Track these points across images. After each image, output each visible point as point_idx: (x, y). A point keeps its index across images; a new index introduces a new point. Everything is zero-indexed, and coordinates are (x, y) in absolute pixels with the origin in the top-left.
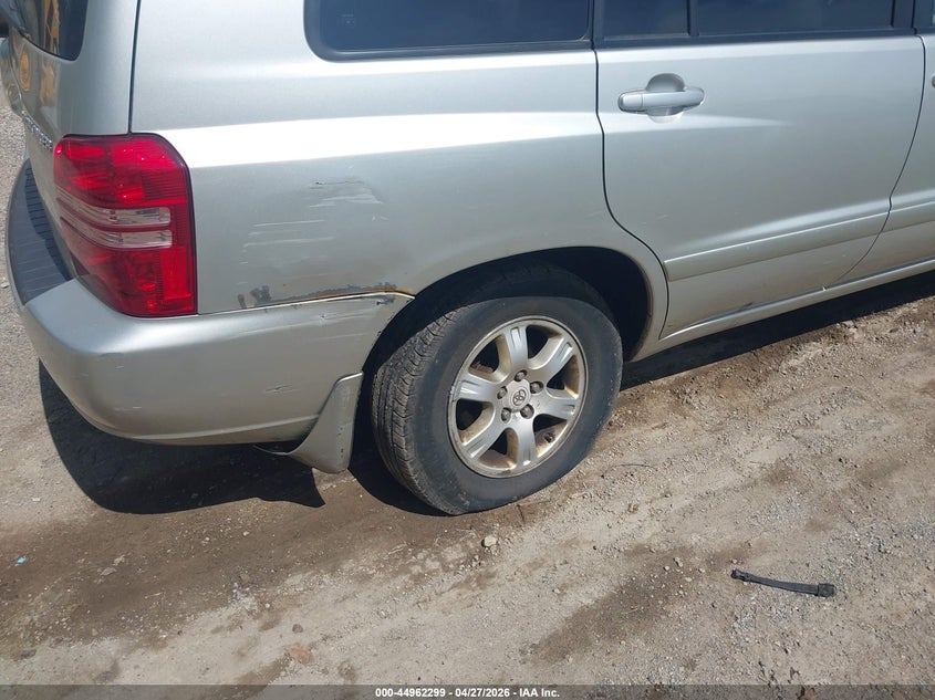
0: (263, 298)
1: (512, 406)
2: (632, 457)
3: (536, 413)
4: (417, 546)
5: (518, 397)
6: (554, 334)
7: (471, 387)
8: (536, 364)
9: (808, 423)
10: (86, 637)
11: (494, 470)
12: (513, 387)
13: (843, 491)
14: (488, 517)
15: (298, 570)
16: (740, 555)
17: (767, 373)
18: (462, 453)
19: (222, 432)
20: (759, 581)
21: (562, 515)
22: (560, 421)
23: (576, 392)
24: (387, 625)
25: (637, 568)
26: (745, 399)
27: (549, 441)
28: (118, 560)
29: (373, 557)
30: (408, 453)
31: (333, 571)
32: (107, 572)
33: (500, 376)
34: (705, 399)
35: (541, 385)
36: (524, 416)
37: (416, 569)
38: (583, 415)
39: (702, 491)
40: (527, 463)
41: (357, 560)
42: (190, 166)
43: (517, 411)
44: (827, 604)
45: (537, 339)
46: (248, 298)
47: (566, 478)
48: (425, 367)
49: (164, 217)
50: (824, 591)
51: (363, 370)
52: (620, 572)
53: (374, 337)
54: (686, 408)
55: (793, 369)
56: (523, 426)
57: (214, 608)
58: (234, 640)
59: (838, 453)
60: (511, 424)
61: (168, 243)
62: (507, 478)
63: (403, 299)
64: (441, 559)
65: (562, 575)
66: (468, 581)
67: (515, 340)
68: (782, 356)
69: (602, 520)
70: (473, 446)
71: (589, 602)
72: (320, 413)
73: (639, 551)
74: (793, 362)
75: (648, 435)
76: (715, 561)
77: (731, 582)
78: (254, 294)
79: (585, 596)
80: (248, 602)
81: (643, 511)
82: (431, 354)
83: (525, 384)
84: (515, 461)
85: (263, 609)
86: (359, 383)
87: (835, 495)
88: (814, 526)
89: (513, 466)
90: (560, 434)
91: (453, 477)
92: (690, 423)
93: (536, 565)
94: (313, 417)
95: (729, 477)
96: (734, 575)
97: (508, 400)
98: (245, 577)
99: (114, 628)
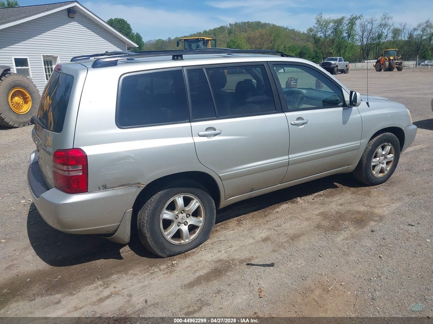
0: (105, 188)
1: (181, 222)
2: (222, 238)
3: (189, 224)
4: (152, 266)
5: (182, 219)
6: (193, 199)
7: (167, 215)
8: (187, 209)
9: (279, 226)
10: (51, 295)
11: (176, 242)
12: (180, 215)
13: (285, 242)
14: (175, 257)
15: (115, 274)
16: (250, 260)
17: (269, 213)
18: (166, 236)
19: (93, 228)
20: (253, 265)
21: (198, 255)
22: (197, 227)
23: (201, 217)
24: (142, 284)
25: (218, 265)
26: (261, 221)
27: (194, 233)
28: (59, 277)
29: (139, 269)
30: (148, 235)
31: (126, 274)
32: (56, 280)
33: (176, 212)
34: (247, 221)
35: (190, 215)
36: (185, 225)
37: (151, 271)
38: (204, 225)
39: (242, 245)
40: (187, 240)
41: (133, 270)
42: (87, 154)
43: (182, 223)
44: (272, 268)
45: (187, 201)
46: (101, 188)
47: (201, 246)
48: (152, 208)
49: (80, 167)
50: (272, 265)
51: (133, 208)
52: (213, 266)
53: (135, 198)
54: (241, 224)
55: (278, 212)
56: (185, 228)
57: (90, 285)
58: (96, 292)
59: (286, 232)
60: (181, 227)
61: (81, 174)
62: (180, 245)
63: (143, 187)
64: (159, 268)
65: (196, 268)
66: (167, 273)
67: (180, 201)
68: (274, 209)
69: (210, 255)
70: (168, 234)
71: (203, 274)
72: (121, 222)
73: (220, 261)
74: (278, 210)
75: (229, 233)
76: (241, 262)
77: (246, 266)
78: (103, 186)
79: (201, 273)
80: (100, 283)
81: (223, 252)
82: (154, 204)
83: (184, 215)
84: (183, 240)
85: (104, 284)
86: (132, 212)
87: (282, 243)
88: (274, 251)
89: (183, 242)
90: (198, 231)
91: (162, 243)
92: (242, 228)
93: (188, 267)
94: (118, 224)
95: (251, 241)
96: (247, 264)
97: (179, 220)
98: (99, 277)
99: (59, 292)
